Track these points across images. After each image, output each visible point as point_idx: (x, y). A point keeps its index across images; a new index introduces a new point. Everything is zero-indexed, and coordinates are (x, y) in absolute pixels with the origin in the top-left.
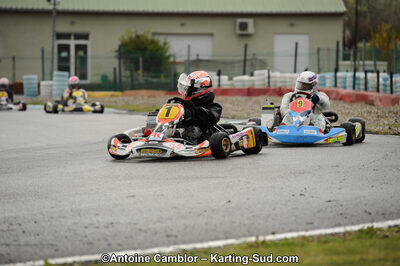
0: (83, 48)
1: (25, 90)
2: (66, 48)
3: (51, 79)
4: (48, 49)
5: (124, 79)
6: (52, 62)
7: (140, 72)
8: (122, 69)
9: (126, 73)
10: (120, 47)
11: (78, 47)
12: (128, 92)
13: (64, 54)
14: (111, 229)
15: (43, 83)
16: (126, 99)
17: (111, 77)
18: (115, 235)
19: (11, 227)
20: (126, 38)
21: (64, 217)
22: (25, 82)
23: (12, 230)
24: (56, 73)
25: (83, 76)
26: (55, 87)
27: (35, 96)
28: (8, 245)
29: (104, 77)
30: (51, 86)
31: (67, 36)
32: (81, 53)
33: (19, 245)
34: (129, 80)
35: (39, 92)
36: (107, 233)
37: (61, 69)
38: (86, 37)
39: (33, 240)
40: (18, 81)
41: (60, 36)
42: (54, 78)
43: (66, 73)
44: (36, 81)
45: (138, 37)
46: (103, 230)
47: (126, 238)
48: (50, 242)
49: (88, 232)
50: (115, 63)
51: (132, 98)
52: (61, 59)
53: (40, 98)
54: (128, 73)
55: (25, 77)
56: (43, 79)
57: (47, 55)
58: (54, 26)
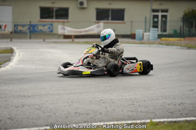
0: (165, 17)
1: (137, 37)
2: (157, 17)
3: (149, 32)
4: (148, 17)
5: (185, 32)
6: (150, 24)
7: (194, 28)
8: (184, 27)
9: (186, 29)
10: (184, 16)
11: (163, 16)
12: (187, 38)
13: (156, 20)
14: (182, 106)
15: (145, 34)
16: (186, 42)
17: (178, 31)
18: (184, 109)
19: (133, 103)
20: (187, 11)
21: (158, 99)
22: (136, 33)
23: (134, 104)
24: (152, 29)
25: (165, 30)
26: (151, 36)
27: (141, 40)
28: (132, 111)
29: (175, 31)
30: (149, 35)
31: (157, 11)
32: (164, 19)
33: (138, 112)
34: (188, 32)
35: (143, 38)
36: (180, 108)
37: (154, 27)
38: (167, 11)
39: (144, 109)
40: (133, 33)
41: (154, 11)
42: (151, 31)
43: (156, 29)
44: (142, 33)
45: (193, 11)
46: (178, 107)
47: (190, 111)
48: (152, 111)
49: (170, 107)
50: (181, 24)
51: (189, 41)
52: (154, 22)
53: (144, 41)
54: (187, 29)
55: (137, 31)
56: (145, 32)
57: (148, 20)
58: (151, 6)
